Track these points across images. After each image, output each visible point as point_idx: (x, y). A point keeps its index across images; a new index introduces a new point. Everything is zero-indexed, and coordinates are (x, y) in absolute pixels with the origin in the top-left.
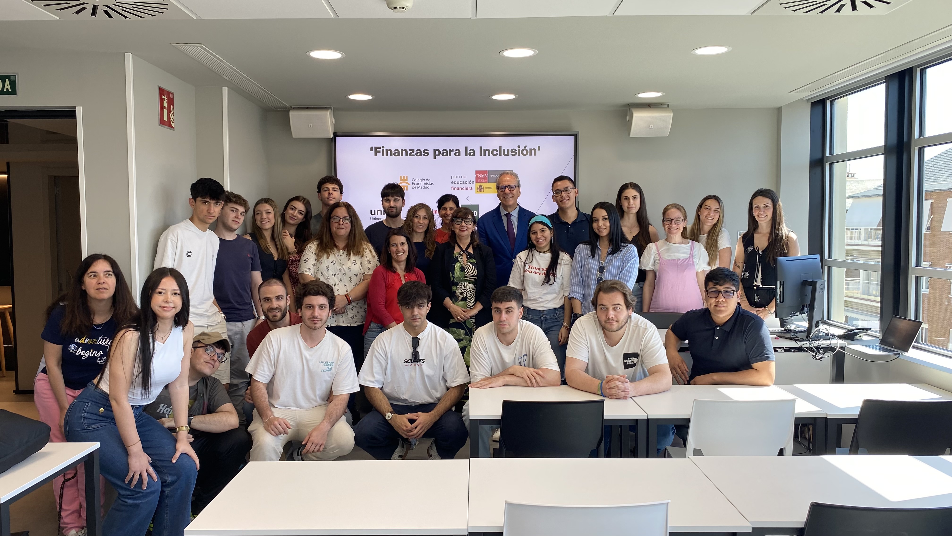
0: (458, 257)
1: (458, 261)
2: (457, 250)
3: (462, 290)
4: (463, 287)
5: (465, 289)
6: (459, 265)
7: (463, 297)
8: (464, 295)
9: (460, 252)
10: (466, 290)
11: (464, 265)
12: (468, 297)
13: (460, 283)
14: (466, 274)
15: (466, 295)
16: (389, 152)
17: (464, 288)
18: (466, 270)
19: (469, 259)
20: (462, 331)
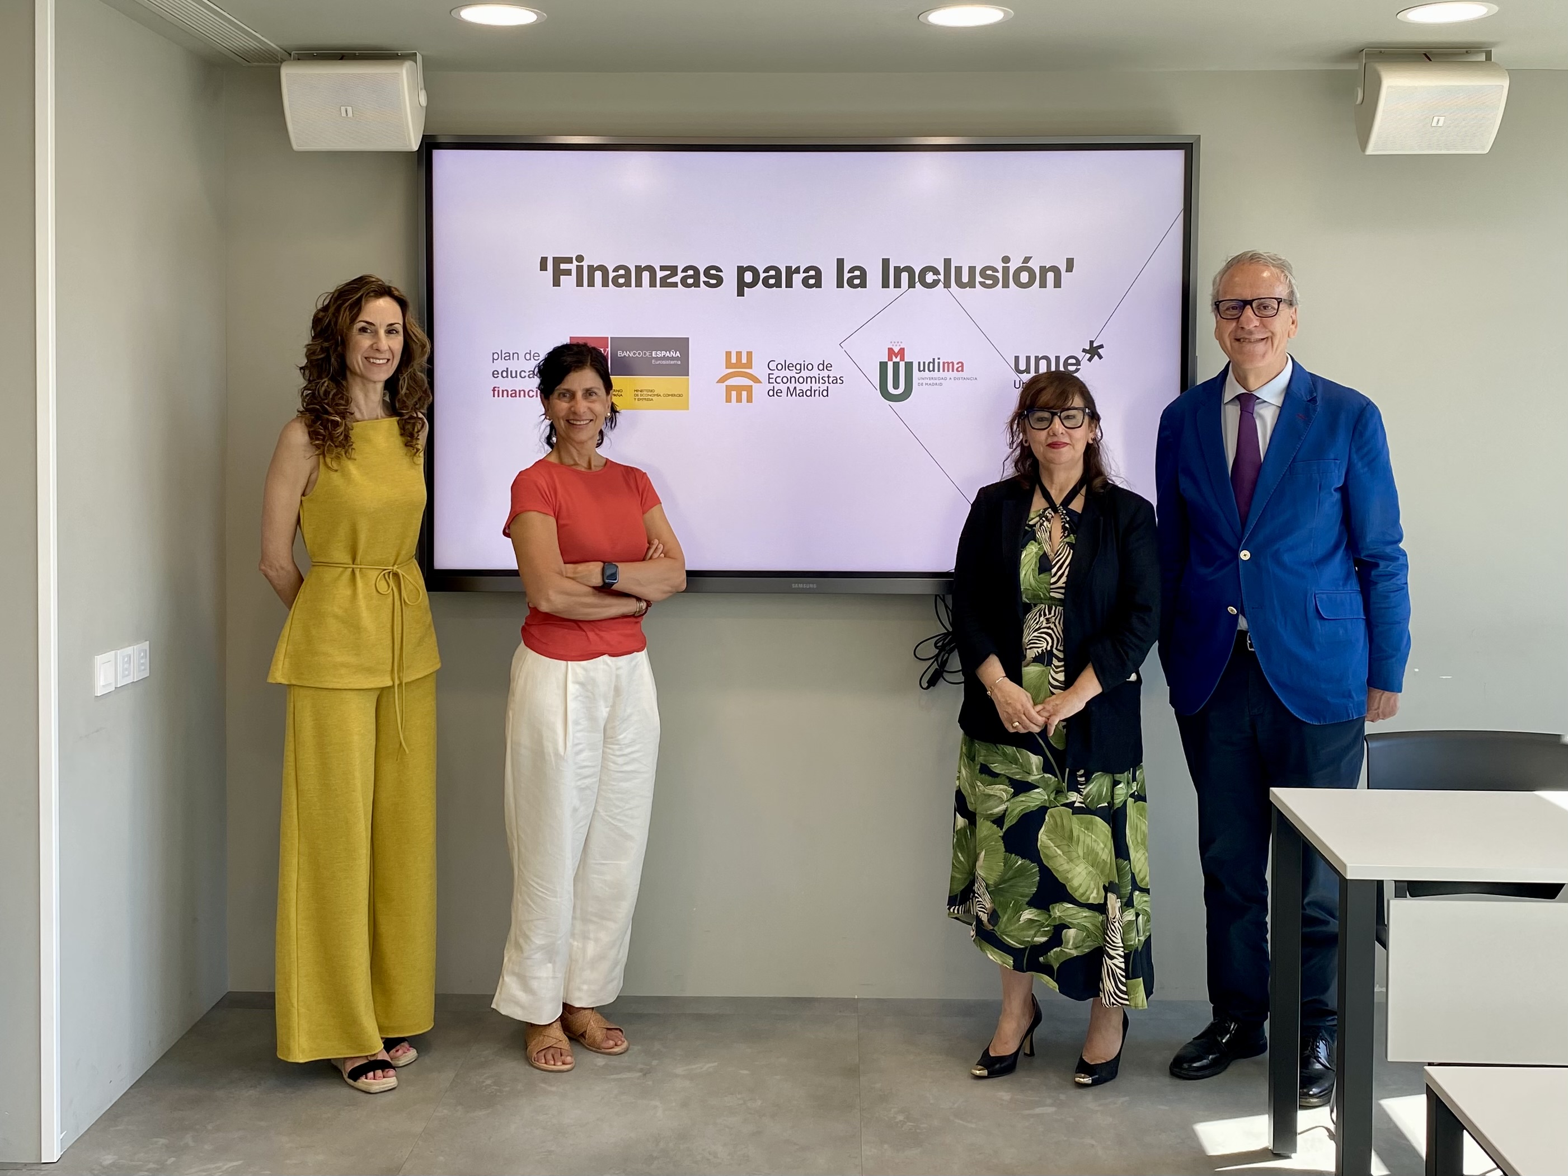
0: (1034, 525)
1: (1035, 539)
2: (1038, 503)
3: (1039, 628)
4: (1042, 619)
5: (1049, 628)
6: (1035, 550)
7: (1040, 650)
8: (1045, 644)
9: (1045, 510)
10: (1050, 631)
11: (1052, 551)
12: (1055, 651)
13: (1035, 605)
14: (1053, 580)
15: (1052, 647)
16: (598, 275)
17: (1044, 625)
18: (1054, 570)
19: (1068, 535)
20: (1035, 760)
